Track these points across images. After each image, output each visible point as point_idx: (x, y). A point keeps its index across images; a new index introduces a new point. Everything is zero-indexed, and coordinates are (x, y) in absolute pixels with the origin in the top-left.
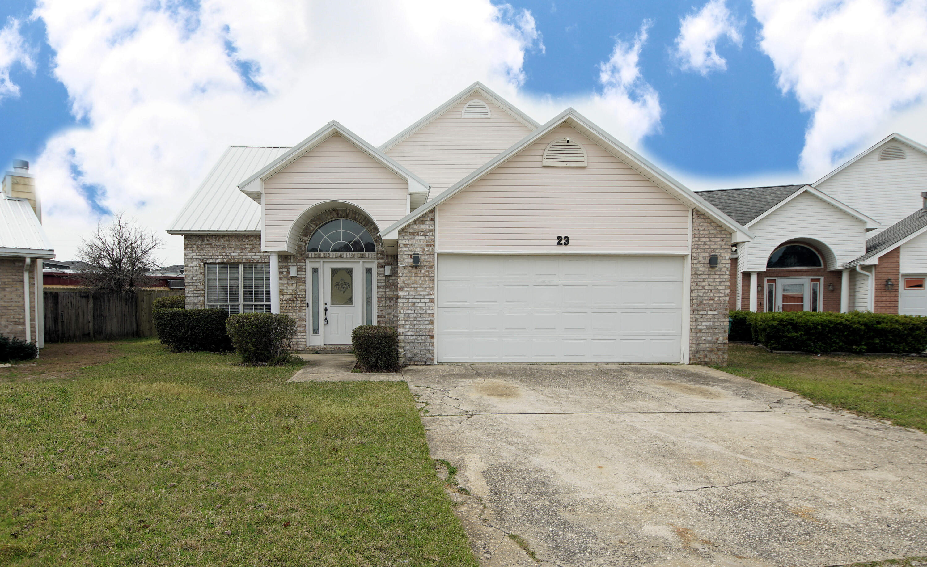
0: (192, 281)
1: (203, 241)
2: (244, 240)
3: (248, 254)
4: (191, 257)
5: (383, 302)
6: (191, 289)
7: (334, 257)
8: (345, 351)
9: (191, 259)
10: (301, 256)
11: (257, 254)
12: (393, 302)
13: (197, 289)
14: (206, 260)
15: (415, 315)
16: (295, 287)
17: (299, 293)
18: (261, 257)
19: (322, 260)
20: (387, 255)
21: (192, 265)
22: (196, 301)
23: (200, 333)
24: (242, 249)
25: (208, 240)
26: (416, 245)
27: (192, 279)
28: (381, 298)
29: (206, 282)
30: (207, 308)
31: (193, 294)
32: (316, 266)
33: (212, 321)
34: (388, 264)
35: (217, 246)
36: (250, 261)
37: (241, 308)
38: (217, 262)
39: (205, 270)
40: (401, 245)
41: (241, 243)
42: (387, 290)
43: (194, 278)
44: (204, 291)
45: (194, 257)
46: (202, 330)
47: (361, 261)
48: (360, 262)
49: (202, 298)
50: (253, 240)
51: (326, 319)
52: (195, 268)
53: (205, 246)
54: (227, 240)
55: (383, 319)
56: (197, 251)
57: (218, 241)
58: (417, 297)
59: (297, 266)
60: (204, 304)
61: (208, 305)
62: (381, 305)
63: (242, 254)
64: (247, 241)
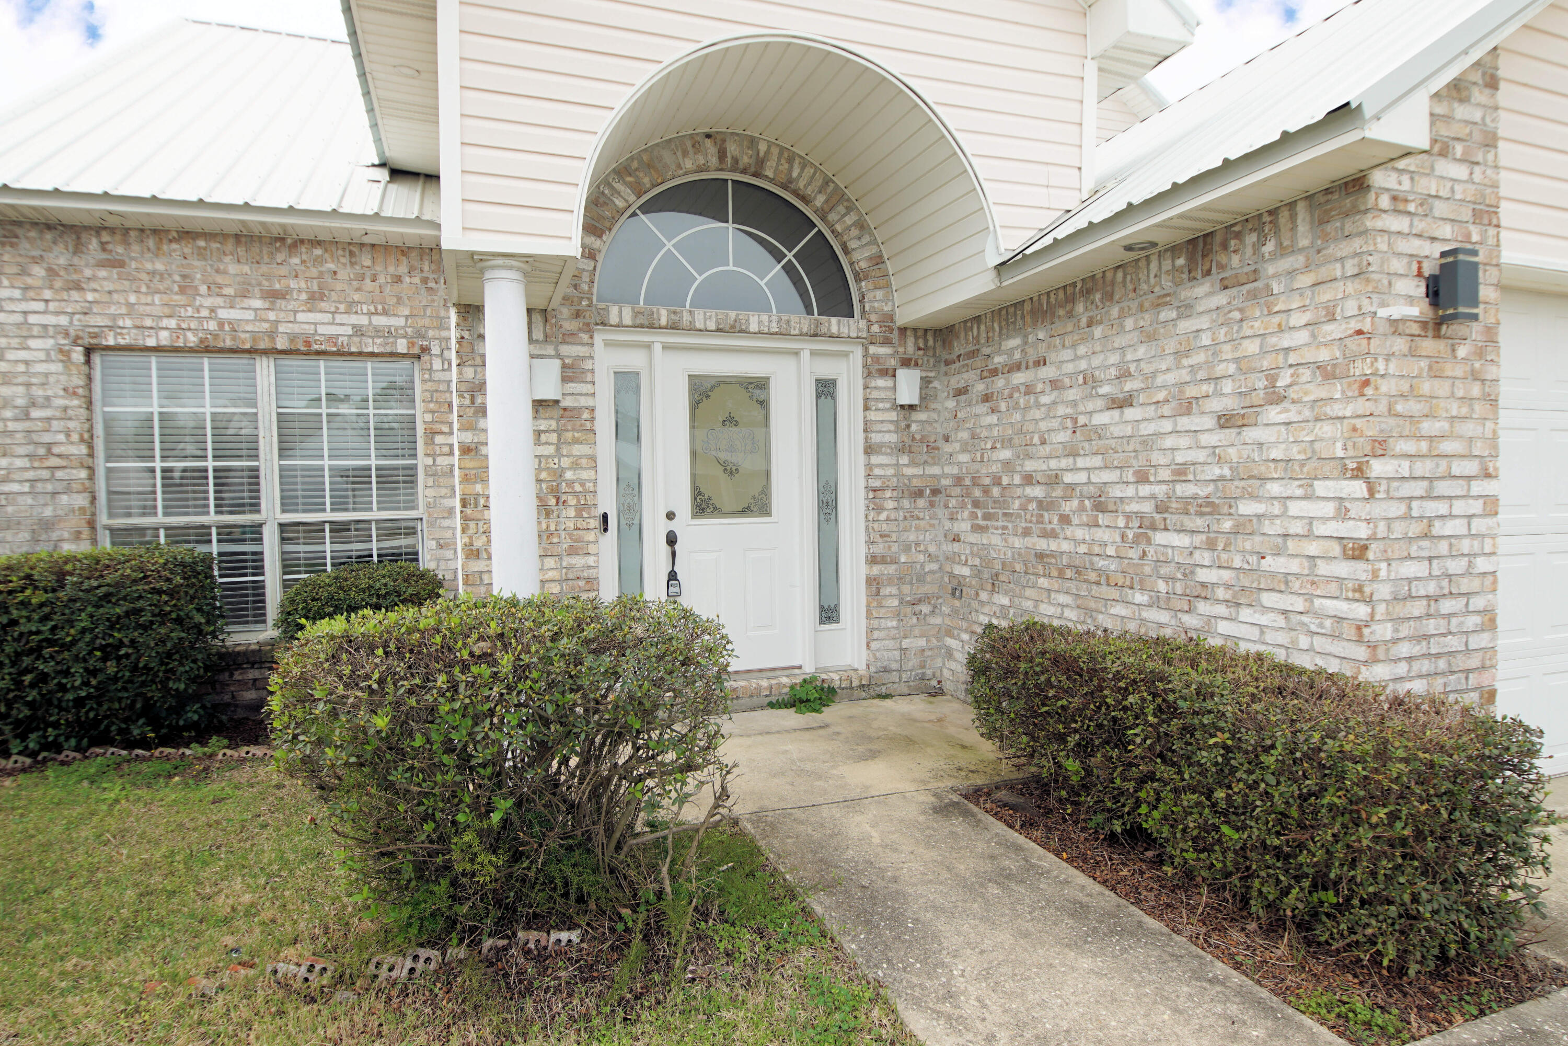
0: (26, 425)
1: (78, 249)
2: (280, 257)
3: (301, 317)
4: (19, 318)
5: (890, 504)
6: (19, 463)
7: (712, 325)
8: (756, 701)
9: (18, 325)
10: (577, 315)
11: (339, 318)
12: (921, 503)
13: (54, 461)
14: (96, 336)
15: (1431, 588)
16: (551, 450)
17: (569, 475)
18: (358, 331)
19: (658, 339)
20: (903, 330)
21: (23, 355)
22: (48, 512)
23: (67, 673)
24: (273, 296)
25: (103, 246)
26: (1440, 208)
27: (27, 417)
28: (881, 489)
29: (99, 430)
30: (106, 543)
31: (33, 481)
32: (632, 360)
33: (138, 612)
34: (906, 363)
35: (153, 273)
36: (308, 343)
37: (271, 536)
38: (151, 342)
39: (89, 378)
40: (1385, 202)
41: (264, 269)
42: (904, 460)
43: (35, 413)
44: (91, 469)
45: (32, 319)
46: (76, 658)
47: (807, 347)
48: (796, 353)
49: (81, 500)
50: (319, 261)
51: (673, 576)
52: (41, 368)
53: (88, 272)
54: (201, 254)
55: (891, 569)
56: (48, 294)
57: (158, 252)
58: (1443, 488)
59: (558, 356)
60: (92, 525)
61: (113, 531)
62: (883, 516)
63: (272, 316)
64: (295, 260)
